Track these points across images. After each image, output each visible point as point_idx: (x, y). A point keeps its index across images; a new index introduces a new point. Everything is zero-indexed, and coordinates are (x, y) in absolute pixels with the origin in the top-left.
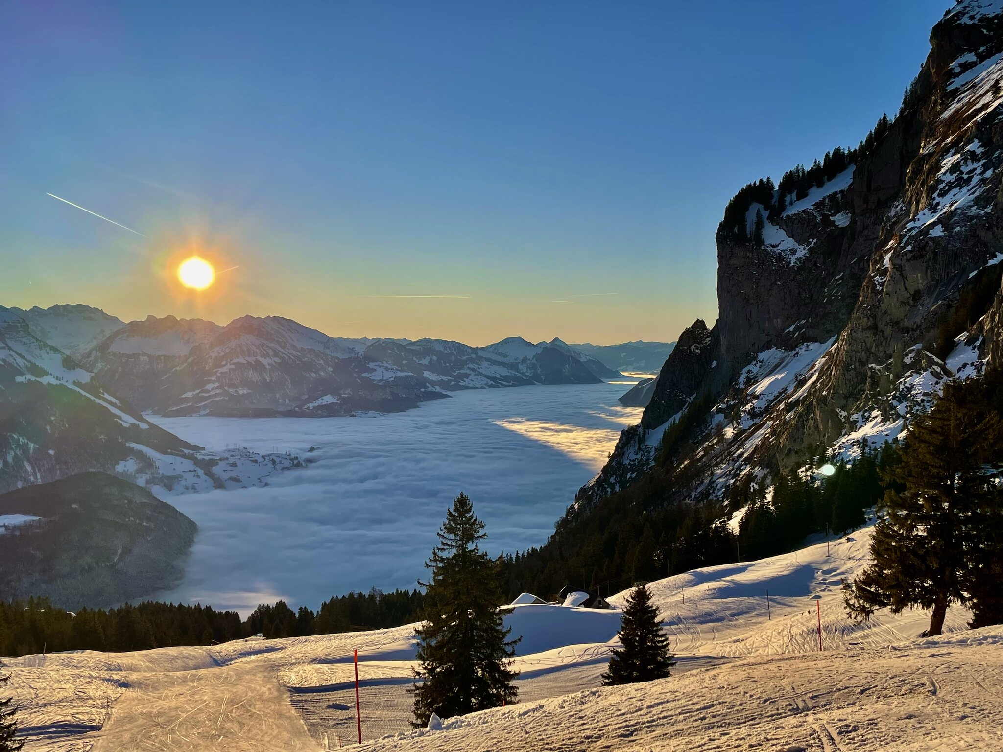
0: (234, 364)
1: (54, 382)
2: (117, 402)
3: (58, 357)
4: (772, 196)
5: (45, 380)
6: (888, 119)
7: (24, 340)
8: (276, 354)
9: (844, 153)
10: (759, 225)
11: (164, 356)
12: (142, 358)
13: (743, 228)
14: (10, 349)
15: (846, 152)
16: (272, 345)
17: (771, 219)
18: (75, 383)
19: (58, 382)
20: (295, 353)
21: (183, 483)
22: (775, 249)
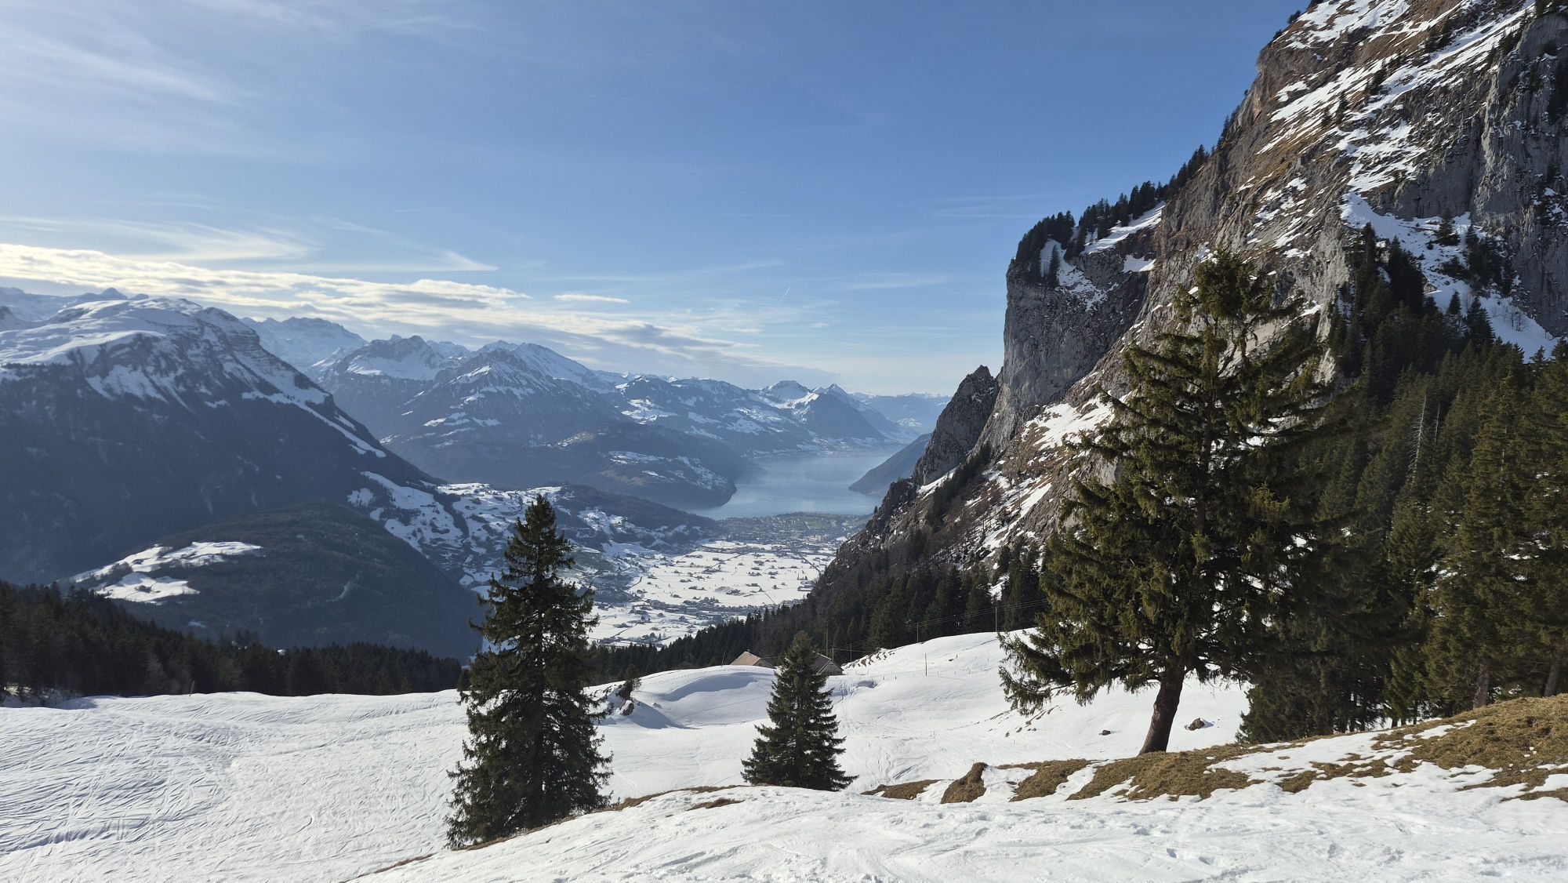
0: (483, 392)
1: (285, 401)
2: (353, 426)
3: (290, 374)
4: (1071, 233)
5: (274, 398)
6: (1205, 152)
7: (253, 354)
8: (529, 385)
9: (1153, 188)
10: (1055, 264)
11: (407, 380)
12: (383, 381)
13: (1037, 268)
14: (238, 362)
15: (1156, 187)
16: (526, 374)
17: (1067, 258)
18: (308, 403)
19: (289, 402)
20: (550, 384)
21: (420, 518)
22: (1070, 291)
